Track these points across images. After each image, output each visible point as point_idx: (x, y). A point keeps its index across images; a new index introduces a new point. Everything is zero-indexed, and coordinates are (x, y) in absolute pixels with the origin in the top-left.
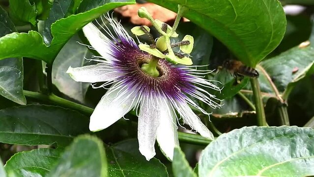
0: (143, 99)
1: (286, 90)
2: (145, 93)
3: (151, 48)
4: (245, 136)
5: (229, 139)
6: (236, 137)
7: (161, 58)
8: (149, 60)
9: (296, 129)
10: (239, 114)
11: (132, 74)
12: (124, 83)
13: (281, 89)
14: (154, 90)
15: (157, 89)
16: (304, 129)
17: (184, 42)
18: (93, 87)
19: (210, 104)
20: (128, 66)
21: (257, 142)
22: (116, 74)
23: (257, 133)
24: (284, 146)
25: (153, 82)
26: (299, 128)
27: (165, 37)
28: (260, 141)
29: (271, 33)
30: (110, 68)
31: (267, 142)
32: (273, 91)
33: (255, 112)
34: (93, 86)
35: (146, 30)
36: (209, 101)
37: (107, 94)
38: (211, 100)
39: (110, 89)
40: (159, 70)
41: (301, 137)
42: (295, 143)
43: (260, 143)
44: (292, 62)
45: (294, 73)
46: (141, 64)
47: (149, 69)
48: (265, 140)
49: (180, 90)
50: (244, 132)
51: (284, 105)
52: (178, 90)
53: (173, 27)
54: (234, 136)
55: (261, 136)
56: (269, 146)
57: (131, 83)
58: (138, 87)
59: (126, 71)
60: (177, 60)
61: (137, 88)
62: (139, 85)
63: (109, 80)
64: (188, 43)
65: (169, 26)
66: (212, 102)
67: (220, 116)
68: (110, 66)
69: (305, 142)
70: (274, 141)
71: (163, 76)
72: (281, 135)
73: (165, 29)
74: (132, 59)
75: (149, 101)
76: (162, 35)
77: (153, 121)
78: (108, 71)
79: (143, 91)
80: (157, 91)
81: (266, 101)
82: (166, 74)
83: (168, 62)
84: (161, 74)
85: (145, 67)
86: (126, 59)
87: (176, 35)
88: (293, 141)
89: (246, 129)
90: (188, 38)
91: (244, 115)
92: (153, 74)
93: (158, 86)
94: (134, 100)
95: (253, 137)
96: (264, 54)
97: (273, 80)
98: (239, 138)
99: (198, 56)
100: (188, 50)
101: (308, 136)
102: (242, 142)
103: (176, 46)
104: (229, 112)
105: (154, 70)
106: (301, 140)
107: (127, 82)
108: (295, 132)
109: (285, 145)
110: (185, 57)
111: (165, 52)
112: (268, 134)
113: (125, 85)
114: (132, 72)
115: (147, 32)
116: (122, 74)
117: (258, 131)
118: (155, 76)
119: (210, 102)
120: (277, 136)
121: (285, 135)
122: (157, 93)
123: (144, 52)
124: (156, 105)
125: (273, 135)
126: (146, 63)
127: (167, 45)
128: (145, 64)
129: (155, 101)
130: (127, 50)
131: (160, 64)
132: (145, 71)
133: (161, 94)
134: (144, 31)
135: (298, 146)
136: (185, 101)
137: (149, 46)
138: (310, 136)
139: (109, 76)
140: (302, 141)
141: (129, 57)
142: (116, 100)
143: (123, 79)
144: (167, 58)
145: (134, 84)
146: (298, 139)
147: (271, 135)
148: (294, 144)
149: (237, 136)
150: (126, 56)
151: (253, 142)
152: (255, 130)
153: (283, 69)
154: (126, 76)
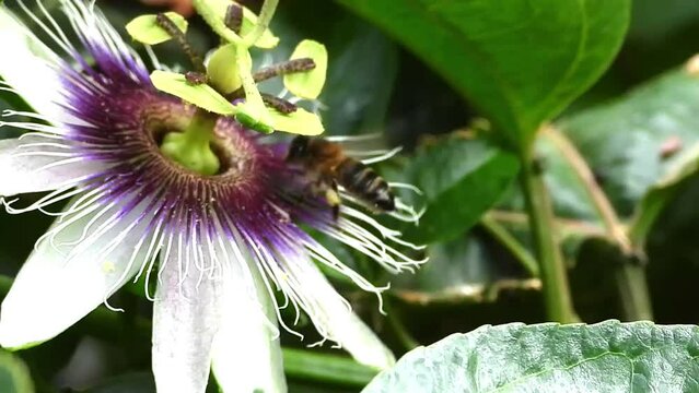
0: (166, 242)
1: (639, 210)
2: (174, 225)
3: (191, 81)
4: (485, 355)
5: (435, 363)
6: (456, 359)
7: (223, 116)
8: (185, 121)
9: (648, 332)
10: (485, 293)
11: (130, 168)
12: (106, 196)
13: (624, 208)
14: (200, 215)
15: (212, 211)
16: (674, 331)
17: (296, 63)
18: (8, 208)
19: (384, 259)
20: (119, 140)
21: (524, 374)
22: (79, 168)
23: (523, 346)
24: (612, 382)
25: (200, 190)
26: (659, 327)
27: (234, 48)
28: (536, 369)
29: (579, 29)
30: (60, 150)
31: (558, 372)
32: (597, 216)
33: (535, 284)
34: (7, 205)
35: (173, 25)
36: (380, 248)
37: (54, 230)
38: (384, 247)
39: (63, 214)
40: (218, 151)
41: (665, 355)
42: (647, 375)
43: (533, 377)
44: (663, 120)
45: (667, 156)
46: (160, 136)
47: (186, 150)
48: (548, 367)
49: (285, 214)
50: (483, 341)
51: (634, 261)
52: (279, 216)
53: (262, 15)
54: (451, 353)
55: (536, 352)
56: (562, 385)
57: (131, 196)
58: (151, 207)
59: (112, 157)
60: (272, 121)
61: (147, 211)
62: (155, 202)
63: (59, 185)
64: (307, 65)
65: (247, 13)
66: (387, 252)
67: (424, 298)
68: (61, 141)
69: (677, 371)
70: (578, 369)
71: (232, 172)
72: (601, 351)
73: (235, 21)
74: (134, 118)
75: (184, 250)
76: (226, 41)
77: (199, 313)
78: (57, 159)
79: (168, 220)
80: (211, 220)
81: (573, 248)
82: (241, 165)
83: (245, 127)
84: (225, 163)
85: (173, 144)
86: (113, 121)
87: (269, 40)
88: (639, 369)
89: (489, 332)
90: (311, 49)
91: (503, 293)
92: (199, 166)
93: (215, 204)
94: (137, 247)
95: (510, 357)
96: (563, 96)
97: (601, 180)
98: (465, 360)
99: (351, 107)
100: (309, 86)
101: (686, 352)
102: (476, 376)
103: (271, 75)
104: (452, 285)
105: (202, 152)
106: (666, 363)
107: (117, 192)
108: (645, 341)
109: (614, 379)
110: (300, 111)
111: (236, 96)
112: (561, 348)
113: (110, 201)
114: (132, 161)
115: (179, 32)
116: (101, 167)
117: (526, 340)
118: (205, 173)
119: (383, 253)
120: (588, 352)
121: (613, 349)
122: (211, 227)
123: (170, 95)
124: (207, 262)
125: (576, 350)
126: (177, 130)
127: (242, 73)
128: (173, 135)
129: (205, 250)
130: (114, 90)
131: (222, 134)
132: (173, 158)
133: (226, 228)
134: (167, 29)
135: (655, 382)
136: (301, 252)
137: (183, 77)
138: (693, 351)
139: (58, 174)
140: (669, 367)
141: (122, 111)
142: (81, 248)
143: (102, 183)
144: (239, 115)
145: (139, 200)
146: (657, 360)
147: (568, 349)
148: (642, 376)
149: (460, 354)
150: (112, 111)
151: (512, 374)
152: (518, 335)
153: (631, 143)
154: (113, 174)
